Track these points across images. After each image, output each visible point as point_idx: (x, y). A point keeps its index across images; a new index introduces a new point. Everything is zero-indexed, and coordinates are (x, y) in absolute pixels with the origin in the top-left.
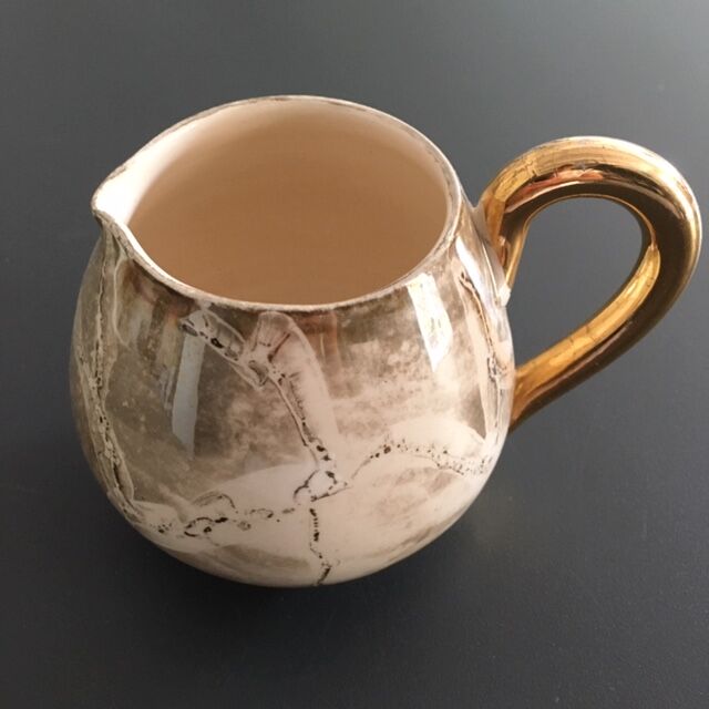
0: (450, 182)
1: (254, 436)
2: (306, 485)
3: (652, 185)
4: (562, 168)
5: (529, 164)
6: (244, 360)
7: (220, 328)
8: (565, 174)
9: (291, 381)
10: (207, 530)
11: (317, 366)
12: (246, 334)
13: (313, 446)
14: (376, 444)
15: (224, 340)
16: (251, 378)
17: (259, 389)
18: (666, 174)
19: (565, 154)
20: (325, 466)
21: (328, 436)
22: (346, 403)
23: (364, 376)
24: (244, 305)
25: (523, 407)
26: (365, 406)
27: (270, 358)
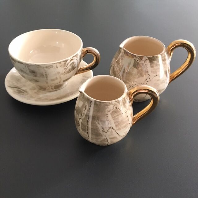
0: (163, 45)
1: (141, 72)
2: (146, 79)
3: (191, 47)
4: (177, 44)
5: (173, 43)
6: (141, 63)
7: (139, 59)
8: (177, 45)
9: (146, 66)
10: (133, 87)
11: (149, 63)
12: (142, 59)
13: (148, 74)
14: (155, 75)
15: (139, 60)
16: (142, 65)
17: (142, 66)
18: (192, 45)
19: (177, 42)
20: (149, 77)
21: (150, 73)
22: (152, 68)
23: (154, 65)
24: (142, 56)
25: (171, 80)
26: (154, 69)
27: (144, 62)
